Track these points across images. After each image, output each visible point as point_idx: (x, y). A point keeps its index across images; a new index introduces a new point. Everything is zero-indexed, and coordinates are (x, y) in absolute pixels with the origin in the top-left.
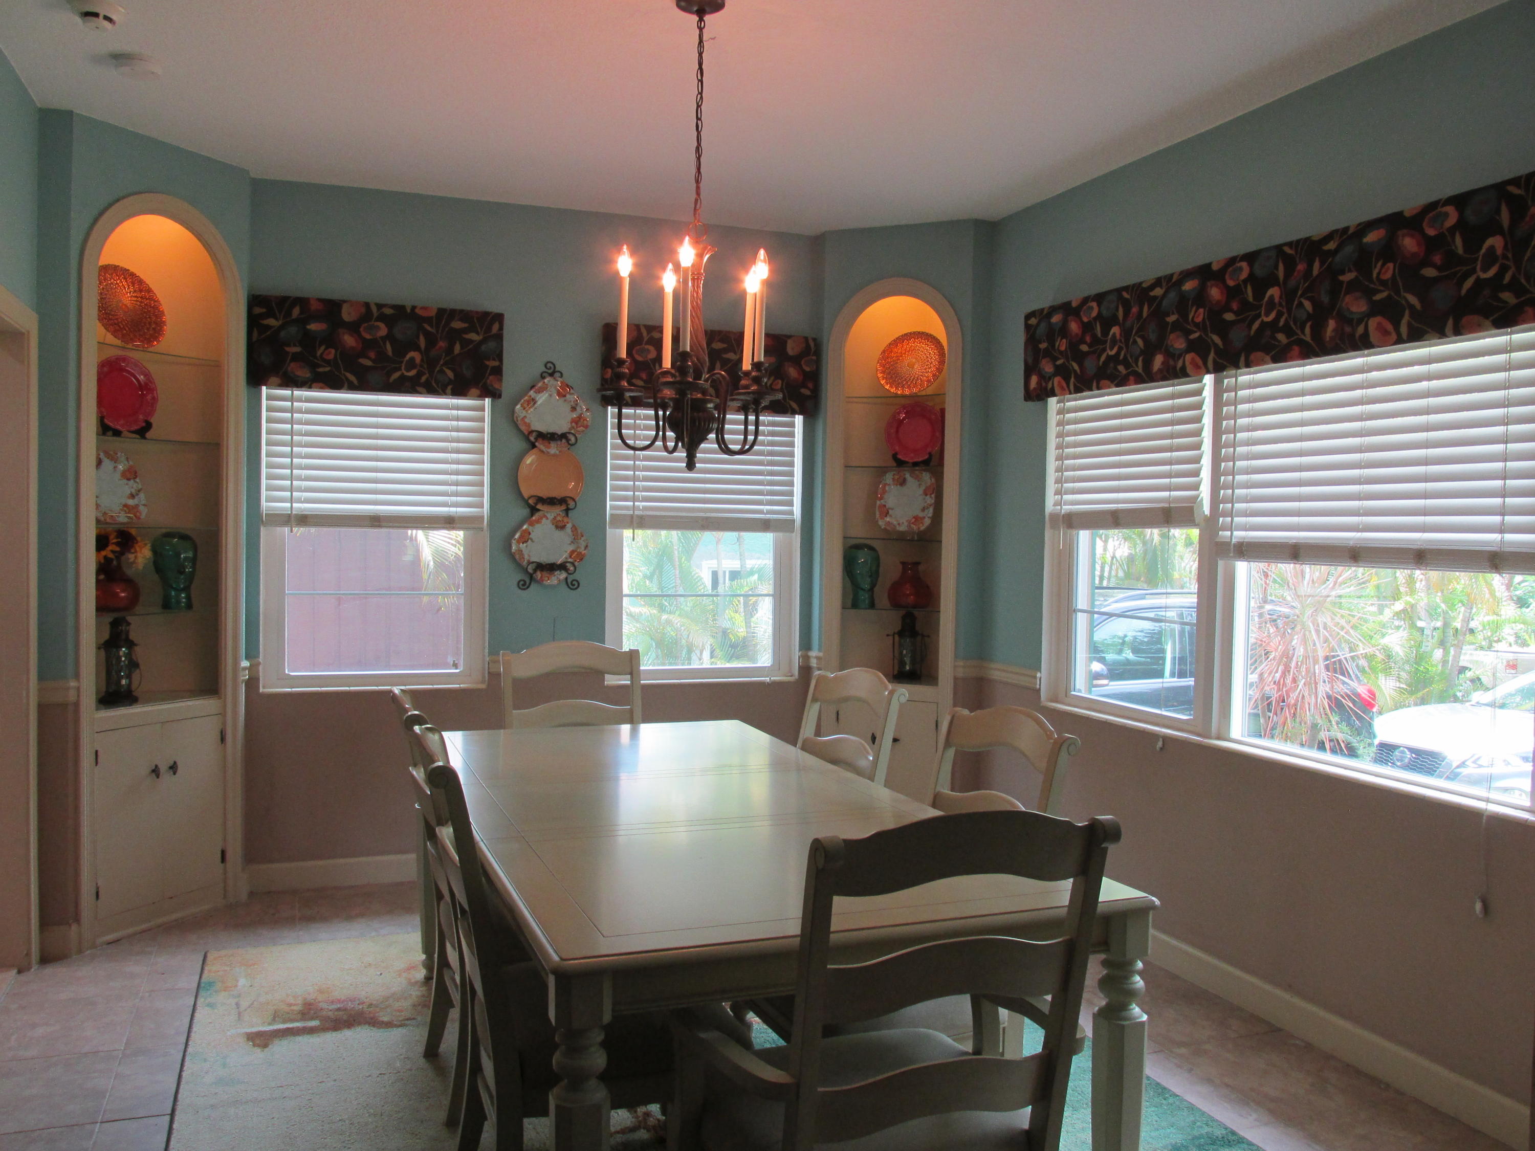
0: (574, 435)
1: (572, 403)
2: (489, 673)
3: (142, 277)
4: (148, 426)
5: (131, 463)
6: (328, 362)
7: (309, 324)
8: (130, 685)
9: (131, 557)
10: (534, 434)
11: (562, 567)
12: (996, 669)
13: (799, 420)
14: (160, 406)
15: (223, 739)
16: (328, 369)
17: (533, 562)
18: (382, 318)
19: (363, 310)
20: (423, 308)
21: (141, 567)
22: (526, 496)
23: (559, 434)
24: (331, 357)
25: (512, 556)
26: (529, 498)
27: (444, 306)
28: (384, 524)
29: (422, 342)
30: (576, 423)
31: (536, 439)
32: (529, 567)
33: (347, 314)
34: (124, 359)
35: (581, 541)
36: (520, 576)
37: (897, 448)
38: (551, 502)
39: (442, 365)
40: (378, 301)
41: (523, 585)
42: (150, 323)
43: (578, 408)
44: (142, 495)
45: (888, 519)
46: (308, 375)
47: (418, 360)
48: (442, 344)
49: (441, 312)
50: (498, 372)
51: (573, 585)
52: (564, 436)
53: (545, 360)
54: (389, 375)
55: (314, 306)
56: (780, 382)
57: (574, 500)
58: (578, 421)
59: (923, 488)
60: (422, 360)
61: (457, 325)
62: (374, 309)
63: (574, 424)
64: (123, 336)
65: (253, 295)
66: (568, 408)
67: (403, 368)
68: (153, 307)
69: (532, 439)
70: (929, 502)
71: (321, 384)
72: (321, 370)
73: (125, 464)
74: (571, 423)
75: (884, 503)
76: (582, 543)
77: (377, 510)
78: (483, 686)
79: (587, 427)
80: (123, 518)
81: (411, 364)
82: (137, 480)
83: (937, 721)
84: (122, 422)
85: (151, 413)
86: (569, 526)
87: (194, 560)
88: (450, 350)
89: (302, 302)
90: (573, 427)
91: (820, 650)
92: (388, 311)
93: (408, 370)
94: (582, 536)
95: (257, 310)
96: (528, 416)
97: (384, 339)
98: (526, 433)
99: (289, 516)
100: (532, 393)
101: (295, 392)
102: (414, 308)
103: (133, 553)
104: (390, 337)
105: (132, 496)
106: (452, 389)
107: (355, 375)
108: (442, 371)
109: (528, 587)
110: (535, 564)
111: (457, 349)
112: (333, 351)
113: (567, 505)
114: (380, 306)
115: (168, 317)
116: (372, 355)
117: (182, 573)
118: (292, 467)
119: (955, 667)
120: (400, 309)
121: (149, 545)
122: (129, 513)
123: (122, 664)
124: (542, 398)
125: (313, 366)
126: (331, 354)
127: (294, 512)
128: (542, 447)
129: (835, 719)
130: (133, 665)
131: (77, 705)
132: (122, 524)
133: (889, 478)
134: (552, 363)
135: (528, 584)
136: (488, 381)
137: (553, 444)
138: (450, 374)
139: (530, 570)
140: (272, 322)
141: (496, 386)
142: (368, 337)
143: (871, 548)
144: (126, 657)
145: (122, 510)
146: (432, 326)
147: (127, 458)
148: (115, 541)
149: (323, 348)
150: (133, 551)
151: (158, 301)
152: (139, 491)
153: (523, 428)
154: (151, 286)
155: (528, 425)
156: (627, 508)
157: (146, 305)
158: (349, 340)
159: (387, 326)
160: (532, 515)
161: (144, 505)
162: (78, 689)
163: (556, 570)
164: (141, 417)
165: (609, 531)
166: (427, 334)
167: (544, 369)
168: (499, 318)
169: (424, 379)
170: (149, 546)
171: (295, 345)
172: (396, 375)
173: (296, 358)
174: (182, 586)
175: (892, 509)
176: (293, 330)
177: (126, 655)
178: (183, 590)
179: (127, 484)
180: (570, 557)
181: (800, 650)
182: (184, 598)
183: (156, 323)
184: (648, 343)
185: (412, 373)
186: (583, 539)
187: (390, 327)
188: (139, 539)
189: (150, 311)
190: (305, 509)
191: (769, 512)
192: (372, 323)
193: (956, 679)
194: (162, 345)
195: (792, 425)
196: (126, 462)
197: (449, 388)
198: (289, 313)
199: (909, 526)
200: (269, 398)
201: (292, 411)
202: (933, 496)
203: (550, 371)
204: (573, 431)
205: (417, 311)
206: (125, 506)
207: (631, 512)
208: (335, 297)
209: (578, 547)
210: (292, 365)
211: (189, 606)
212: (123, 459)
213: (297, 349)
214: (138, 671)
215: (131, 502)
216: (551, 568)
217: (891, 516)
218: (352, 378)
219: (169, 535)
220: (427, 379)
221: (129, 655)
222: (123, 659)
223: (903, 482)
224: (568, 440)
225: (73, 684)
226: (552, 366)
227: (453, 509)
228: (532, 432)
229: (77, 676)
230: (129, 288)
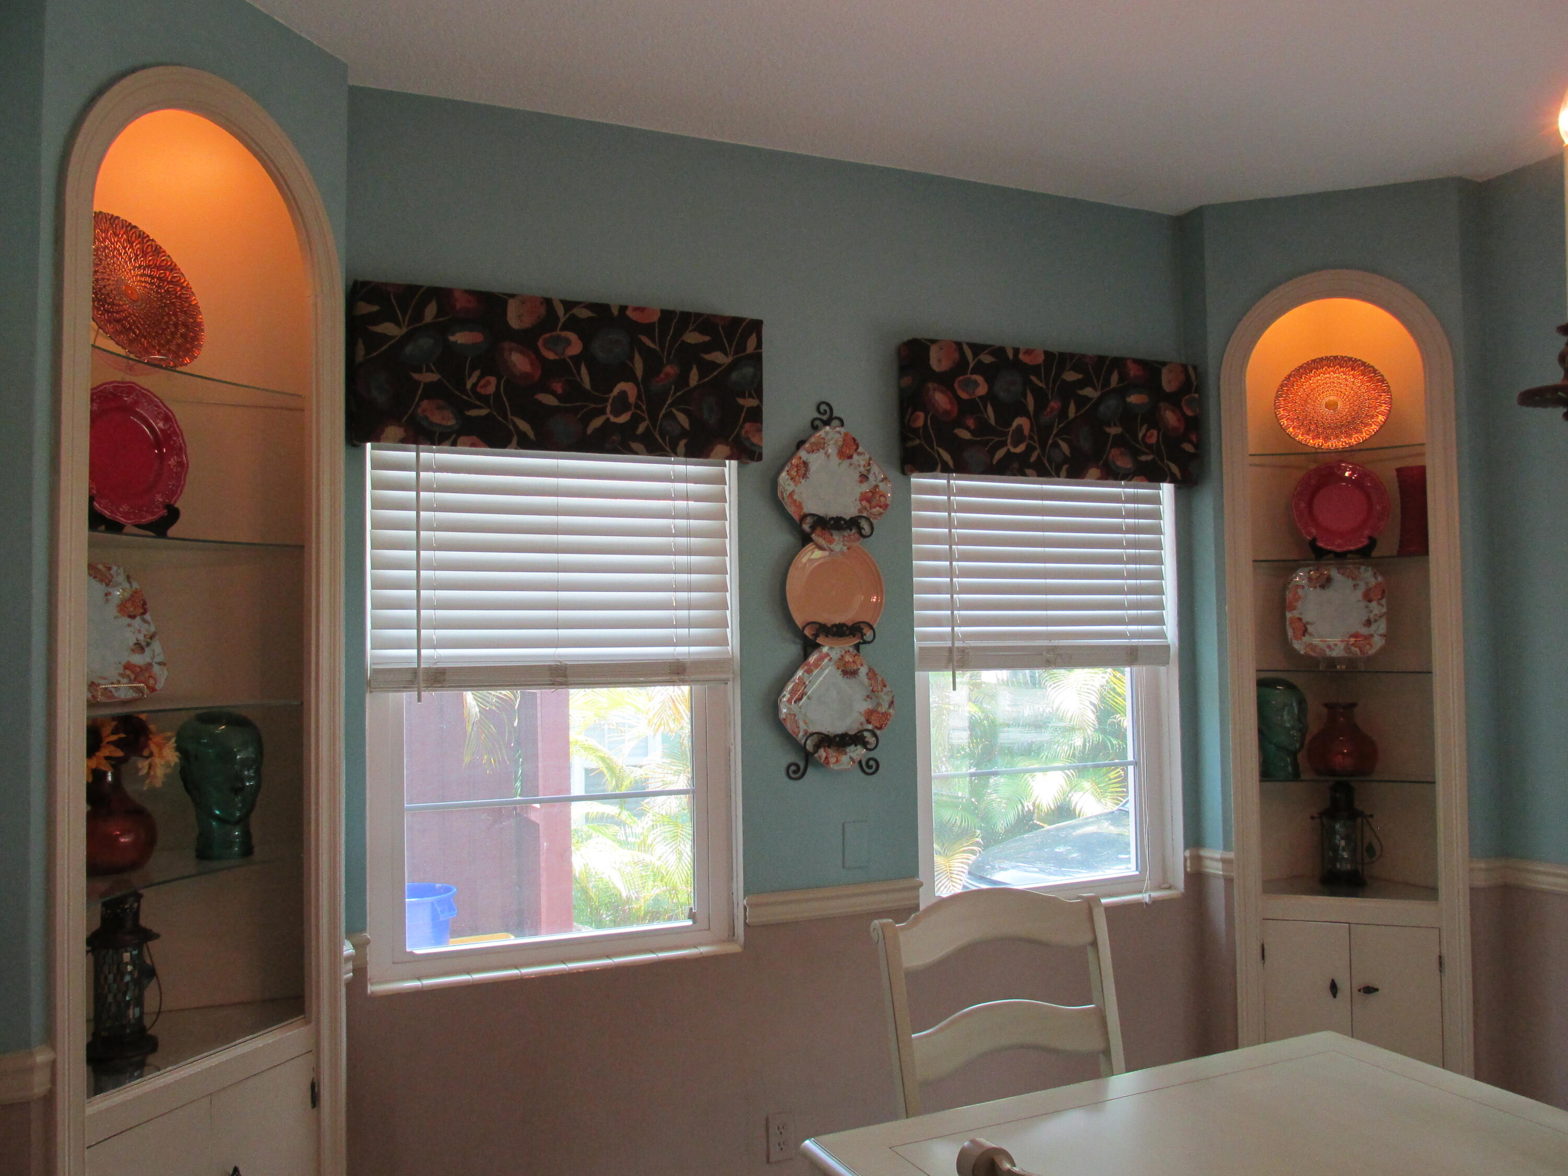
0: (867, 519)
1: (862, 469)
2: (746, 924)
3: (159, 242)
4: (173, 515)
5: (136, 585)
6: (485, 399)
7: (453, 334)
8: (140, 1019)
9: (143, 765)
10: (809, 520)
11: (857, 739)
12: (1538, 872)
13: (1167, 490)
14: (192, 476)
15: (315, 1099)
16: (484, 412)
17: (812, 734)
18: (573, 324)
19: (542, 311)
20: (636, 309)
21: (158, 784)
22: (799, 621)
23: (848, 518)
24: (491, 389)
25: (779, 725)
26: (804, 628)
27: (670, 307)
28: (570, 679)
29: (639, 366)
30: (869, 501)
31: (813, 528)
32: (808, 742)
33: (515, 318)
34: (131, 388)
35: (882, 695)
36: (792, 757)
37: (1314, 531)
38: (839, 631)
39: (671, 405)
40: (562, 297)
41: (795, 772)
42: (176, 325)
43: (871, 477)
44: (156, 646)
45: (1306, 639)
46: (452, 422)
47: (632, 398)
48: (671, 370)
49: (667, 315)
50: (756, 415)
51: (869, 767)
52: (853, 523)
53: (818, 400)
54: (586, 422)
55: (461, 303)
56: (1155, 432)
57: (871, 627)
58: (870, 498)
59: (1362, 588)
60: (639, 397)
61: (692, 338)
62: (560, 311)
63: (864, 503)
64: (131, 342)
65: (356, 282)
66: (856, 477)
67: (608, 409)
68: (180, 297)
69: (806, 527)
70: (1376, 612)
71: (474, 439)
72: (473, 413)
73: (124, 590)
74: (861, 500)
75: (1298, 616)
76: (885, 699)
77: (559, 656)
78: (735, 948)
79: (885, 506)
80: (124, 691)
81: (622, 404)
82: (148, 617)
83: (1440, 957)
84: (125, 508)
85: (176, 491)
86: (863, 670)
87: (257, 762)
88: (683, 378)
89: (441, 295)
90: (865, 509)
91: (1226, 847)
92: (584, 313)
93: (617, 413)
94: (885, 686)
95: (365, 308)
96: (797, 491)
97: (576, 359)
98: (796, 518)
99: (415, 672)
100: (802, 454)
101: (422, 455)
102: (623, 309)
103: (147, 758)
104: (586, 356)
105: (139, 648)
106: (686, 446)
107: (529, 422)
108: (670, 416)
109: (803, 775)
110: (815, 736)
111: (694, 378)
112: (493, 380)
113: (863, 635)
114: (569, 305)
115: (207, 317)
116: (558, 387)
117: (237, 791)
118: (418, 585)
119: (1471, 870)
120: (600, 309)
121: (173, 740)
122: (136, 680)
123: (128, 978)
124: (816, 461)
125: (459, 407)
126: (490, 386)
127: (423, 666)
128: (820, 541)
129: (1259, 957)
130: (147, 973)
131: (49, 1099)
132: (125, 703)
133: (1300, 577)
134: (828, 405)
135: (802, 767)
136: (743, 432)
137: (836, 536)
138: (683, 419)
139: (810, 747)
140: (389, 329)
141: (755, 440)
142: (551, 356)
143: (1290, 686)
144: (134, 966)
145: (122, 675)
146: (653, 340)
147: (128, 577)
148: (114, 738)
149: (477, 374)
150: (146, 753)
151: (188, 288)
152: (152, 637)
153: (791, 510)
154: (174, 260)
155: (799, 506)
156: (941, 637)
157: (167, 291)
158: (519, 361)
159: (581, 338)
160: (806, 656)
161: (160, 664)
162: (53, 1064)
163: (850, 745)
164: (159, 498)
165: (919, 675)
166: (647, 354)
167: (816, 415)
168: (756, 326)
169: (641, 429)
170: (172, 743)
171: (429, 370)
172: (597, 423)
173: (432, 391)
174: (238, 814)
175: (1312, 624)
176: (426, 342)
177: (133, 962)
178: (238, 822)
179: (129, 625)
180: (869, 722)
181: (1186, 847)
182: (238, 836)
183: (185, 325)
184: (974, 371)
185: (623, 418)
186: (885, 690)
187: (586, 339)
188: (152, 727)
189: (173, 304)
190: (440, 659)
191: (1134, 635)
192: (558, 332)
193: (1473, 890)
194: (204, 362)
195: (1157, 500)
196: (127, 585)
197: (683, 443)
198: (418, 315)
199: (1347, 648)
200: (376, 466)
201: (418, 487)
202: (1383, 601)
203: (825, 418)
204: (865, 514)
205: (629, 313)
206: (128, 666)
207: (949, 644)
208: (496, 286)
209: (879, 704)
210: (425, 404)
211: (247, 850)
212: (121, 578)
213: (433, 377)
214: (154, 983)
215: (138, 659)
216: (841, 742)
217: (1311, 635)
218: (523, 426)
219: (209, 718)
220: (647, 428)
221: (138, 961)
222: (130, 968)
223: (1326, 583)
224: (860, 529)
225: (41, 1058)
226: (827, 408)
227: (684, 649)
228: (804, 517)
229: (50, 1038)
230: (136, 258)
